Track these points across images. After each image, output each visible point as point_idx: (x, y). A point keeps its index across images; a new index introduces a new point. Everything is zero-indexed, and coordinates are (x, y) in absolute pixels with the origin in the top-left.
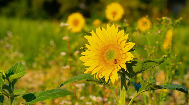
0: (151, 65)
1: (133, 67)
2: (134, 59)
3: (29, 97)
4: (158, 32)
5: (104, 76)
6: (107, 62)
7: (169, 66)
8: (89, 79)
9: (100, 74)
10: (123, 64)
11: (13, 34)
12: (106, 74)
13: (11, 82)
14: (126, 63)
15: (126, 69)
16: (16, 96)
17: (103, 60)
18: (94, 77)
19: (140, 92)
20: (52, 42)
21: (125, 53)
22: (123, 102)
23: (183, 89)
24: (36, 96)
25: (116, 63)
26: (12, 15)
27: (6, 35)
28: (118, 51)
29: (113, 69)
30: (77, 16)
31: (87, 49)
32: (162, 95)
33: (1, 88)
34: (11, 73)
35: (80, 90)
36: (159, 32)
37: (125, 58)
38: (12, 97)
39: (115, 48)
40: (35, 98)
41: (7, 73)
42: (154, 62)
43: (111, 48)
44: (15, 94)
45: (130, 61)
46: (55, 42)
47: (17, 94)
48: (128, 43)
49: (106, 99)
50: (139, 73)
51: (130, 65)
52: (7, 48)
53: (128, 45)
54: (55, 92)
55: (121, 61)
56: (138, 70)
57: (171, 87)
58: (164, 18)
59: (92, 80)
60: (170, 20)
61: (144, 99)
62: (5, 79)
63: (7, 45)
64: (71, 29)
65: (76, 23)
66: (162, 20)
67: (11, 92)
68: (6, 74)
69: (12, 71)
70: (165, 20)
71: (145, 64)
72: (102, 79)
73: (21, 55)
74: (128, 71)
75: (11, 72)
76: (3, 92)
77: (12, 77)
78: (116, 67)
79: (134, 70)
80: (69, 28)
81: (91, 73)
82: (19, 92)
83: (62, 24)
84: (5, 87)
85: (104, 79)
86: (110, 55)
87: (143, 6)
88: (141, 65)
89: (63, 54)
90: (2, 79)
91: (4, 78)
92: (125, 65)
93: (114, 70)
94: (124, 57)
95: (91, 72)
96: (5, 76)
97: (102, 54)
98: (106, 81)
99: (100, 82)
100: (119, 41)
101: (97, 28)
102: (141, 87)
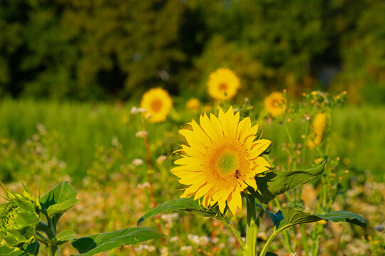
0: (301, 179)
1: (269, 183)
2: (270, 169)
3: (84, 245)
4: (305, 118)
5: (217, 202)
6: (222, 176)
7: (327, 177)
8: (189, 208)
9: (210, 199)
10: (250, 178)
11: (47, 129)
12: (221, 198)
13: (51, 217)
14: (256, 178)
15: (255, 187)
16: (60, 243)
17: (214, 172)
18: (200, 204)
19: (282, 228)
20: (115, 141)
21: (254, 159)
22: (252, 246)
23: (359, 221)
24: (95, 241)
25: (237, 178)
26: (44, 95)
27: (36, 131)
28: (240, 155)
29: (232, 188)
30: (158, 94)
31: (184, 153)
32: (317, 230)
33: (34, 231)
34: (50, 202)
35: (170, 225)
36: (308, 118)
37: (254, 168)
38: (55, 244)
39: (236, 150)
40: (95, 245)
41: (44, 202)
42: (305, 173)
43: (227, 151)
44: (58, 240)
45: (263, 174)
46: (120, 141)
47: (62, 240)
48: (259, 141)
49: (215, 240)
50: (279, 194)
51: (262, 180)
52: (39, 154)
53: (257, 144)
54: (130, 234)
55: (246, 174)
56: (278, 189)
57: (336, 217)
58: (314, 93)
59: (195, 210)
60: (324, 96)
61: (284, 238)
62: (41, 213)
63: (39, 149)
64: (150, 117)
65: (156, 105)
66: (311, 97)
67: (51, 236)
68: (41, 204)
69: (51, 198)
70: (317, 96)
71: (290, 177)
72: (213, 206)
73: (63, 166)
74: (259, 192)
75: (50, 200)
76: (38, 237)
77: (52, 209)
78: (239, 185)
79: (270, 189)
80: (147, 116)
81: (193, 197)
82: (65, 237)
83: (134, 110)
84: (40, 227)
85: (216, 206)
86: (226, 163)
87: (270, 72)
88: (282, 179)
89: (138, 162)
90: (35, 213)
91: (37, 211)
92: (254, 181)
93: (234, 190)
94: (251, 167)
95: (193, 195)
96: (40, 208)
97: (212, 162)
98: (222, 209)
99: (209, 213)
100: (243, 138)
101: (201, 116)
102: (283, 218)
